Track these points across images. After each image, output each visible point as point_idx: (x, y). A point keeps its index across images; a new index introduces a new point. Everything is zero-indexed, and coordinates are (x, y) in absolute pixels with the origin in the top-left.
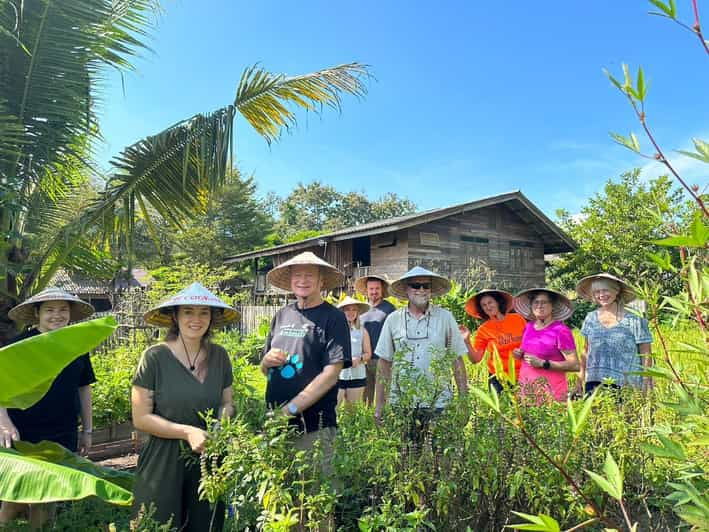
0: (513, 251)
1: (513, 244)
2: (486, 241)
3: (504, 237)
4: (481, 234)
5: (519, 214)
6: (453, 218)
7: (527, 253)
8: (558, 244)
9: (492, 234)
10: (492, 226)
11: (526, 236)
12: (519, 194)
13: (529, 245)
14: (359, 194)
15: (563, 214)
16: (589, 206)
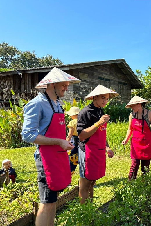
0: (120, 86)
1: (119, 83)
2: (109, 80)
3: (116, 79)
4: (107, 77)
5: (122, 70)
6: (95, 68)
7: (125, 87)
8: (136, 85)
9: (112, 78)
10: (112, 74)
11: (125, 80)
12: (123, 60)
13: (126, 84)
14: (31, 53)
15: (139, 72)
16: (148, 70)
